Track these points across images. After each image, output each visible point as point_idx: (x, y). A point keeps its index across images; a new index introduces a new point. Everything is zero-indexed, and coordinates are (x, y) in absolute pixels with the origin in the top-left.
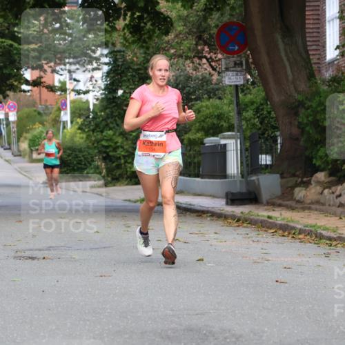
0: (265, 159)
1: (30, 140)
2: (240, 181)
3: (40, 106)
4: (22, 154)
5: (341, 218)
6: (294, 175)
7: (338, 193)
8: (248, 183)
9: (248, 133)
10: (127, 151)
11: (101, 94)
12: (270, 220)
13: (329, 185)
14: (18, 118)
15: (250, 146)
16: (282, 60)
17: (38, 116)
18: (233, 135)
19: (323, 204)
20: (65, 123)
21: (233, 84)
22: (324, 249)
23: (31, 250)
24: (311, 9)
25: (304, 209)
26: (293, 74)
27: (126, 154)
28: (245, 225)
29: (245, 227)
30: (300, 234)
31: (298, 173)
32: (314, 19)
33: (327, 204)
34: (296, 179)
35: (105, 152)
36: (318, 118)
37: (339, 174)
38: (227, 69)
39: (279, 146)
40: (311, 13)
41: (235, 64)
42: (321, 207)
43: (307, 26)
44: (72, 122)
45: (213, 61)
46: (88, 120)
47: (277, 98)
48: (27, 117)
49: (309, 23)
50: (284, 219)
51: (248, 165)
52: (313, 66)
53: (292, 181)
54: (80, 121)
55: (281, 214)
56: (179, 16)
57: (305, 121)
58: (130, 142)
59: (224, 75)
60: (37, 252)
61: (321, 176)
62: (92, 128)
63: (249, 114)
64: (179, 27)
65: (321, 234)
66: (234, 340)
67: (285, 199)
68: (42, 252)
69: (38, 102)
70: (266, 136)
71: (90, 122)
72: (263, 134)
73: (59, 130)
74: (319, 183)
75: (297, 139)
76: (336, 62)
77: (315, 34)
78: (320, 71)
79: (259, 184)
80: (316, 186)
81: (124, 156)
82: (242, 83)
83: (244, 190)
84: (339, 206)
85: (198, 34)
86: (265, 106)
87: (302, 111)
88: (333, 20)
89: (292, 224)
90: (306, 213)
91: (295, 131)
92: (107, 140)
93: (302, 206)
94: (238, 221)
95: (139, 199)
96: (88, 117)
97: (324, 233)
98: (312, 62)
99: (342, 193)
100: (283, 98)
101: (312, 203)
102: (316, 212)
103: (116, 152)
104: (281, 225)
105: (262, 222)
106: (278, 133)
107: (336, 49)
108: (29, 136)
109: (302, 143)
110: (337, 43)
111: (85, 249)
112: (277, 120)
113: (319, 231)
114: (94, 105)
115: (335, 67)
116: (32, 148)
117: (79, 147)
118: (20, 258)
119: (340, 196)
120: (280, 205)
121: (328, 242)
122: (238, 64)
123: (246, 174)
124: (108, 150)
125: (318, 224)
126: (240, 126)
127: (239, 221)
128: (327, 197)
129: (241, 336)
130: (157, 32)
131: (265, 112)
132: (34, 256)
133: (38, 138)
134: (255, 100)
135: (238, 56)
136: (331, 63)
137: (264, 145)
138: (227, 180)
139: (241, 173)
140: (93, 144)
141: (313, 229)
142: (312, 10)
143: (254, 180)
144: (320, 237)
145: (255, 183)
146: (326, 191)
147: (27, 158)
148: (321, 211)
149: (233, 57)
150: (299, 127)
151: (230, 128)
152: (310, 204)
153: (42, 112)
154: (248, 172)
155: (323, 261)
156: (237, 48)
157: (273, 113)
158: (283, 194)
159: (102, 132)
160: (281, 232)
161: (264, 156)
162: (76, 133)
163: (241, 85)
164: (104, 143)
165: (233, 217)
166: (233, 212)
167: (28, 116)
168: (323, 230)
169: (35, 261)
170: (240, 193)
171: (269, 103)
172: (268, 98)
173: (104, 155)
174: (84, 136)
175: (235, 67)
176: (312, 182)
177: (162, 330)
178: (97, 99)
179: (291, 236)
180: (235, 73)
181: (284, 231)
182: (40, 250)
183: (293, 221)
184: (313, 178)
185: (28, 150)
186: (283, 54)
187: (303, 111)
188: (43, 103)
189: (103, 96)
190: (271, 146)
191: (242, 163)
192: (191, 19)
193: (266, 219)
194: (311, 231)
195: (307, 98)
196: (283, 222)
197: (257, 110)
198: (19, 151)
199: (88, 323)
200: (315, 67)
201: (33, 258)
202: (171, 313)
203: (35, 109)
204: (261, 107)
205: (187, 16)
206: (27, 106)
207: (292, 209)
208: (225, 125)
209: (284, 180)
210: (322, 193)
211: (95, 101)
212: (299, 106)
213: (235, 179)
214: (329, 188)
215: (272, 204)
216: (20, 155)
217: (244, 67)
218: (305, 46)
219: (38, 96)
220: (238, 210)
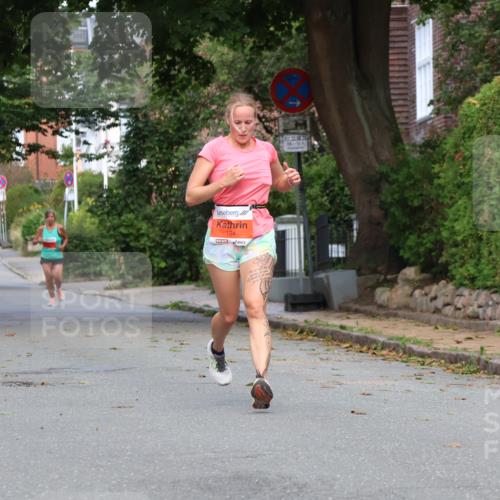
0: (337, 251)
1: (24, 227)
2: (304, 280)
3: (37, 181)
4: (14, 245)
5: (436, 328)
6: (375, 271)
7: (432, 294)
8: (314, 282)
9: (314, 217)
10: (154, 241)
11: (120, 165)
12: (344, 331)
13: (421, 284)
14: (7, 197)
15: (317, 233)
16: (359, 120)
17: (35, 195)
18: (293, 218)
19: (413, 310)
20: (71, 204)
21: (294, 151)
22: (414, 368)
23: (25, 373)
24: (396, 51)
25: (387, 316)
26: (373, 137)
27: (153, 244)
28: (310, 337)
29: (310, 340)
30: (383, 349)
31: (380, 269)
32: (400, 65)
33: (418, 310)
34: (378, 275)
35: (124, 242)
36: (407, 195)
37: (434, 270)
38: (286, 131)
39: (355, 233)
40: (396, 57)
41: (297, 124)
42: (411, 313)
43: (391, 74)
44: (80, 203)
45: (267, 121)
46: (101, 199)
47: (352, 170)
48: (20, 196)
49: (394, 71)
50: (361, 330)
51: (313, 259)
52: (400, 126)
53: (372, 279)
54: (90, 201)
55: (357, 323)
56: (222, 61)
57: (389, 199)
58: (157, 229)
59: (281, 138)
60: (33, 375)
61: (410, 272)
62: (106, 210)
63: (315, 190)
64: (222, 76)
65: (410, 348)
66: (295, 490)
67: (364, 303)
68: (40, 376)
69: (35, 175)
70: (338, 219)
71: (104, 203)
72: (334, 217)
73: (63, 213)
74: (408, 281)
75: (379, 224)
76: (429, 122)
77: (401, 85)
78: (408, 134)
79: (328, 283)
80: (404, 285)
81: (150, 247)
82: (305, 149)
83: (309, 292)
84: (434, 312)
85: (248, 85)
86: (336, 180)
87: (385, 187)
88: (425, 66)
89: (372, 336)
90: (391, 321)
91: (376, 213)
92: (127, 226)
93: (386, 312)
94: (301, 332)
95: (169, 303)
96: (101, 196)
97: (415, 347)
98: (399, 121)
99: (439, 294)
100: (360, 169)
101: (399, 308)
102: (403, 320)
103: (139, 241)
104: (358, 337)
105: (333, 333)
106: (353, 216)
107: (429, 105)
108: (23, 220)
109: (385, 229)
110: (430, 96)
111: (98, 372)
112: (351, 198)
113: (409, 345)
114: (109, 179)
115: (428, 128)
116: (28, 237)
117: (89, 236)
118: (10, 384)
119: (435, 298)
120: (356, 311)
121: (420, 359)
122: (300, 125)
123: (311, 270)
124: (128, 240)
125: (407, 336)
126: (304, 207)
127: (303, 332)
128: (419, 300)
129: (305, 485)
130: (193, 82)
131: (336, 188)
132: (30, 381)
133: (35, 224)
134: (323, 172)
135: (300, 115)
136: (424, 122)
137: (334, 232)
138: (287, 278)
139: (305, 269)
140: (108, 232)
141: (400, 343)
142: (398, 53)
143: (321, 279)
144: (410, 353)
145: (323, 282)
146: (417, 292)
147: (20, 251)
148: (410, 318)
149: (294, 116)
150: (381, 208)
151: (291, 210)
152: (395, 309)
153: (40, 189)
154: (314, 267)
155: (414, 385)
156: (298, 103)
157: (346, 189)
158: (360, 296)
159: (120, 215)
160: (358, 346)
161: (335, 246)
162: (86, 217)
163: (305, 153)
164: (123, 230)
165: (295, 327)
166: (294, 320)
167: (22, 195)
168: (414, 343)
169: (31, 388)
170: (305, 296)
171: (341, 176)
172: (340, 169)
173: (123, 246)
174: (97, 221)
175: (296, 128)
176: (399, 281)
177: (201, 478)
178: (114, 172)
179: (371, 351)
180: (296, 136)
181: (362, 345)
182: (37, 373)
183: (373, 332)
184: (401, 276)
185: (21, 239)
186: (359, 111)
187: (387, 186)
188: (42, 177)
189: (121, 168)
190: (344, 233)
191: (306, 255)
192: (239, 66)
193: (338, 329)
194: (398, 345)
195: (392, 169)
196: (360, 334)
197: (326, 186)
198: (9, 241)
199: (102, 470)
200: (402, 128)
201: (28, 384)
202: (212, 455)
203: (30, 185)
204: (331, 182)
205: (232, 62)
206: (20, 181)
207: (371, 315)
208: (283, 205)
209: (363, 278)
210: (411, 295)
211: (110, 175)
212: (380, 179)
213: (298, 277)
214: (421, 288)
215: (346, 310)
216: (11, 247)
217: (309, 129)
218: (389, 100)
219: (35, 167)
220: (300, 318)
